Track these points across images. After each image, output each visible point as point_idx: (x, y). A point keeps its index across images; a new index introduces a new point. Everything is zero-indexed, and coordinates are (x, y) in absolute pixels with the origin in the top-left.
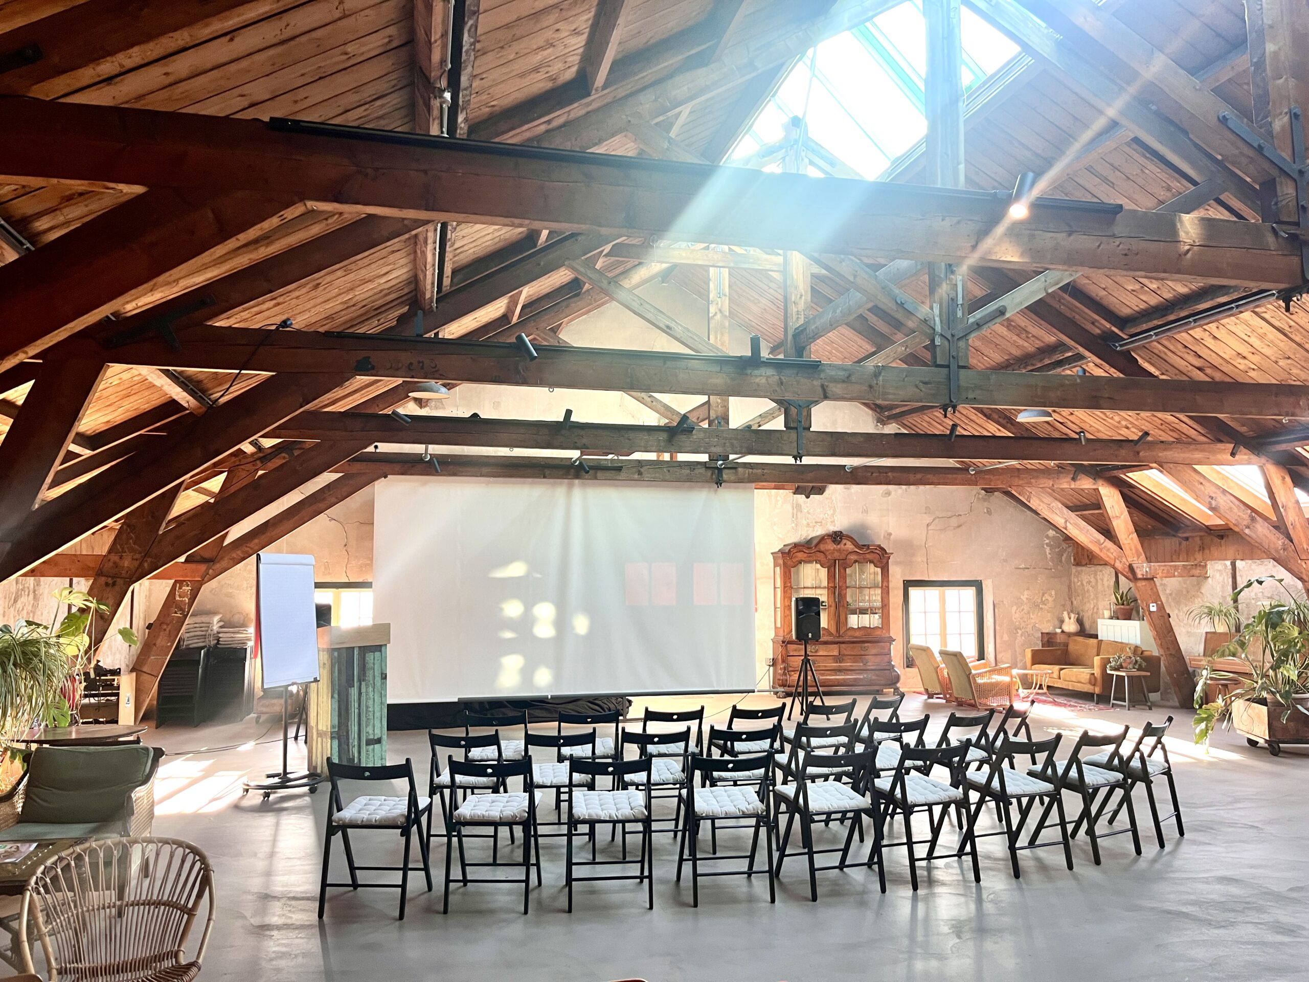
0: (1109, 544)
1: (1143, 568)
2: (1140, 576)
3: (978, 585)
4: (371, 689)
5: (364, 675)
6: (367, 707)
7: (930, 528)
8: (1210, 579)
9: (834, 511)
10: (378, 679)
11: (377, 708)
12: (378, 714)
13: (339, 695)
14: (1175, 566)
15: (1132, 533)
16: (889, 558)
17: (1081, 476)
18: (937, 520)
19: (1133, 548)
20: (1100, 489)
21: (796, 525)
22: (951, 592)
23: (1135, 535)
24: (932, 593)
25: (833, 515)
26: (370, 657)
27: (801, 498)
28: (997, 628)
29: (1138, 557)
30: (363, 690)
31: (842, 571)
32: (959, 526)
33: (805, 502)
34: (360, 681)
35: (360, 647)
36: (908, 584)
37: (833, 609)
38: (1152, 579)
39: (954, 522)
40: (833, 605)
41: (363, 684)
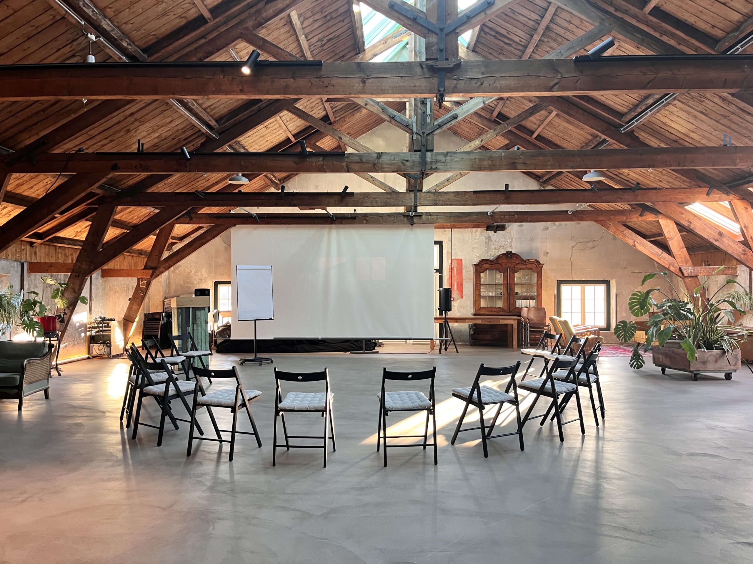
0: (665, 255)
1: (689, 270)
2: (686, 275)
3: (607, 283)
4: (199, 328)
5: (196, 321)
6: (198, 337)
7: (574, 249)
8: (739, 276)
9: (512, 240)
10: (203, 324)
11: (203, 337)
12: (203, 340)
13: (182, 330)
14: (713, 268)
15: (683, 248)
16: (542, 267)
17: (646, 213)
18: (579, 244)
19: (683, 257)
20: (660, 220)
21: (488, 249)
22: (589, 288)
23: (685, 249)
24: (577, 288)
25: (511, 242)
26: (198, 313)
27: (491, 233)
28: (618, 309)
29: (687, 263)
30: (195, 328)
31: (512, 274)
32: (594, 247)
33: (493, 235)
34: (193, 324)
35: (193, 308)
36: (560, 283)
37: (506, 296)
38: (696, 276)
39: (590, 245)
40: (506, 294)
41: (195, 326)
